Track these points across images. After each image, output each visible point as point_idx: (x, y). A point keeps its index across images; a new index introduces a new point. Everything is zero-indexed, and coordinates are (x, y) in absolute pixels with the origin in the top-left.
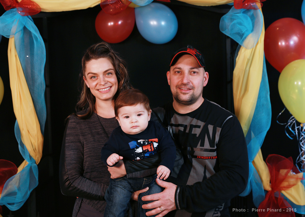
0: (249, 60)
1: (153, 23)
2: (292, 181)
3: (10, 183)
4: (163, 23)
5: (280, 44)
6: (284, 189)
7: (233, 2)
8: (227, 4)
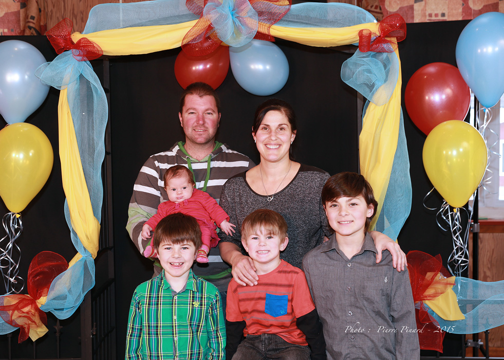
0: (379, 120)
2: (440, 287)
3: (58, 282)
6: (428, 298)
7: (358, 41)
8: (351, 44)
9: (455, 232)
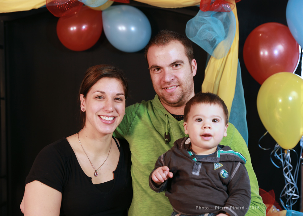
1: (122, 28)
4: (133, 29)
5: (262, 53)
8: (196, 5)
9: (286, 171)
